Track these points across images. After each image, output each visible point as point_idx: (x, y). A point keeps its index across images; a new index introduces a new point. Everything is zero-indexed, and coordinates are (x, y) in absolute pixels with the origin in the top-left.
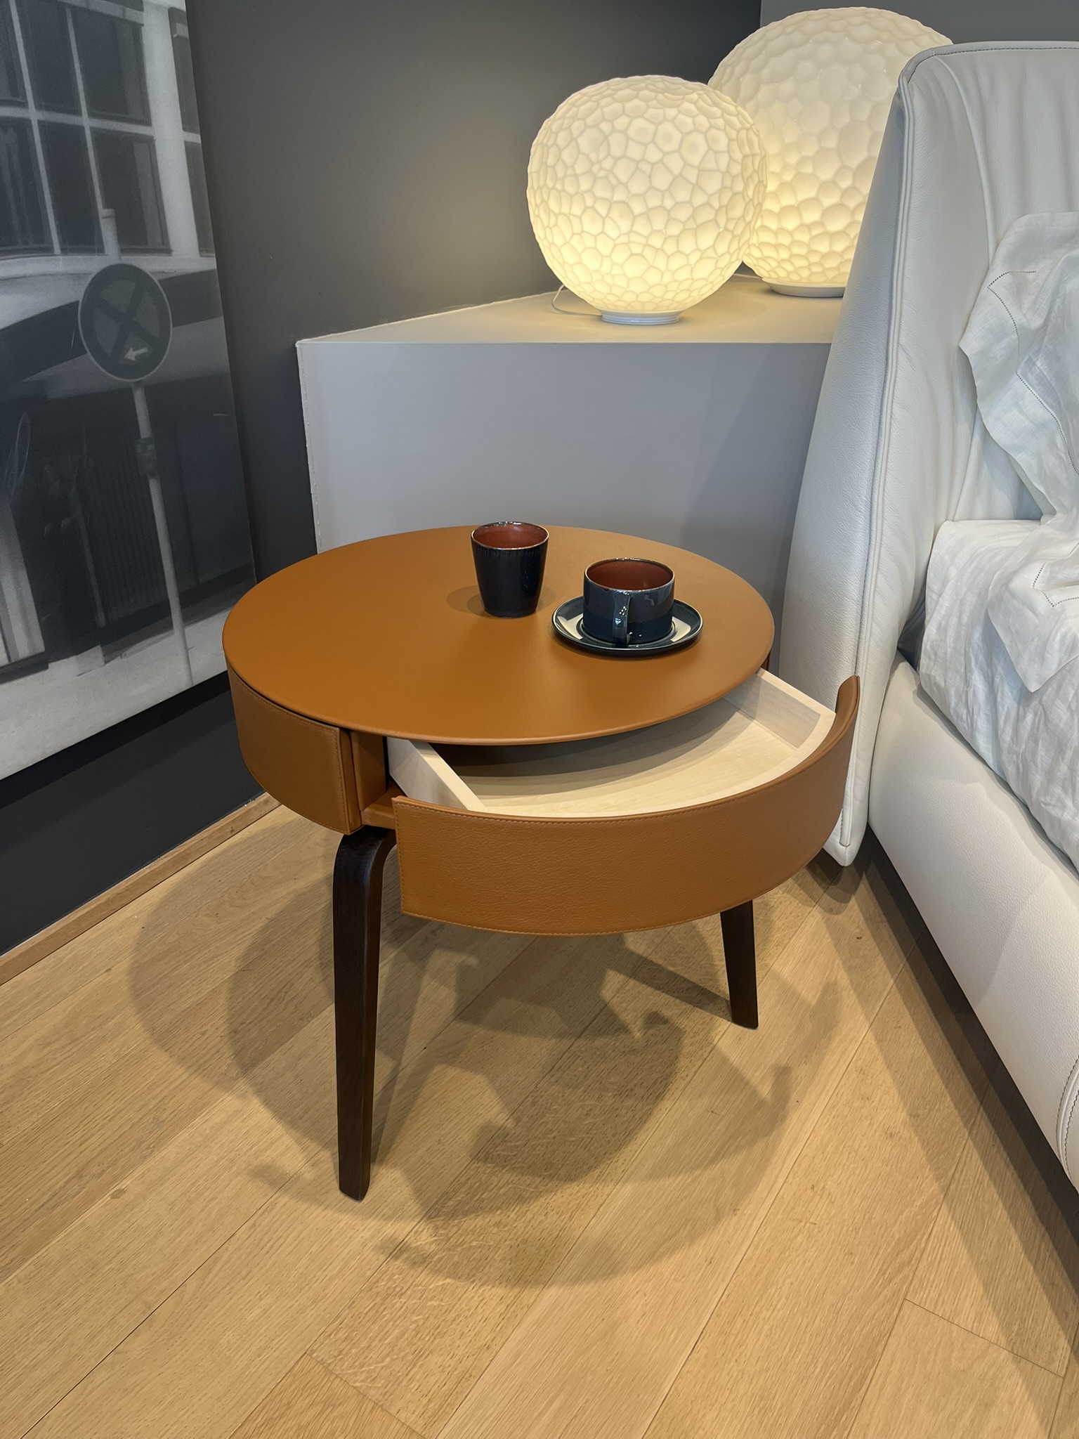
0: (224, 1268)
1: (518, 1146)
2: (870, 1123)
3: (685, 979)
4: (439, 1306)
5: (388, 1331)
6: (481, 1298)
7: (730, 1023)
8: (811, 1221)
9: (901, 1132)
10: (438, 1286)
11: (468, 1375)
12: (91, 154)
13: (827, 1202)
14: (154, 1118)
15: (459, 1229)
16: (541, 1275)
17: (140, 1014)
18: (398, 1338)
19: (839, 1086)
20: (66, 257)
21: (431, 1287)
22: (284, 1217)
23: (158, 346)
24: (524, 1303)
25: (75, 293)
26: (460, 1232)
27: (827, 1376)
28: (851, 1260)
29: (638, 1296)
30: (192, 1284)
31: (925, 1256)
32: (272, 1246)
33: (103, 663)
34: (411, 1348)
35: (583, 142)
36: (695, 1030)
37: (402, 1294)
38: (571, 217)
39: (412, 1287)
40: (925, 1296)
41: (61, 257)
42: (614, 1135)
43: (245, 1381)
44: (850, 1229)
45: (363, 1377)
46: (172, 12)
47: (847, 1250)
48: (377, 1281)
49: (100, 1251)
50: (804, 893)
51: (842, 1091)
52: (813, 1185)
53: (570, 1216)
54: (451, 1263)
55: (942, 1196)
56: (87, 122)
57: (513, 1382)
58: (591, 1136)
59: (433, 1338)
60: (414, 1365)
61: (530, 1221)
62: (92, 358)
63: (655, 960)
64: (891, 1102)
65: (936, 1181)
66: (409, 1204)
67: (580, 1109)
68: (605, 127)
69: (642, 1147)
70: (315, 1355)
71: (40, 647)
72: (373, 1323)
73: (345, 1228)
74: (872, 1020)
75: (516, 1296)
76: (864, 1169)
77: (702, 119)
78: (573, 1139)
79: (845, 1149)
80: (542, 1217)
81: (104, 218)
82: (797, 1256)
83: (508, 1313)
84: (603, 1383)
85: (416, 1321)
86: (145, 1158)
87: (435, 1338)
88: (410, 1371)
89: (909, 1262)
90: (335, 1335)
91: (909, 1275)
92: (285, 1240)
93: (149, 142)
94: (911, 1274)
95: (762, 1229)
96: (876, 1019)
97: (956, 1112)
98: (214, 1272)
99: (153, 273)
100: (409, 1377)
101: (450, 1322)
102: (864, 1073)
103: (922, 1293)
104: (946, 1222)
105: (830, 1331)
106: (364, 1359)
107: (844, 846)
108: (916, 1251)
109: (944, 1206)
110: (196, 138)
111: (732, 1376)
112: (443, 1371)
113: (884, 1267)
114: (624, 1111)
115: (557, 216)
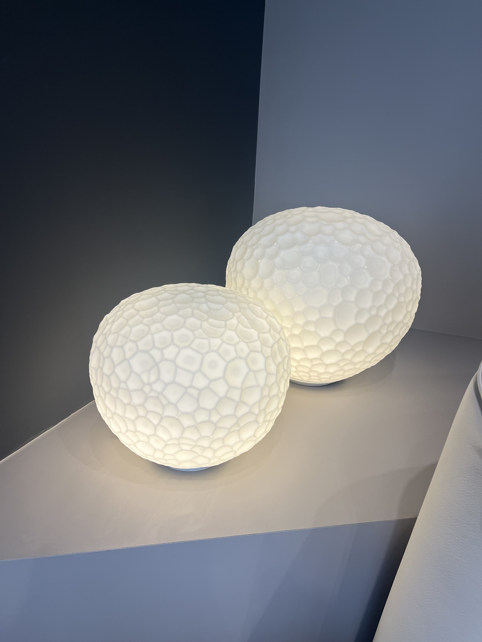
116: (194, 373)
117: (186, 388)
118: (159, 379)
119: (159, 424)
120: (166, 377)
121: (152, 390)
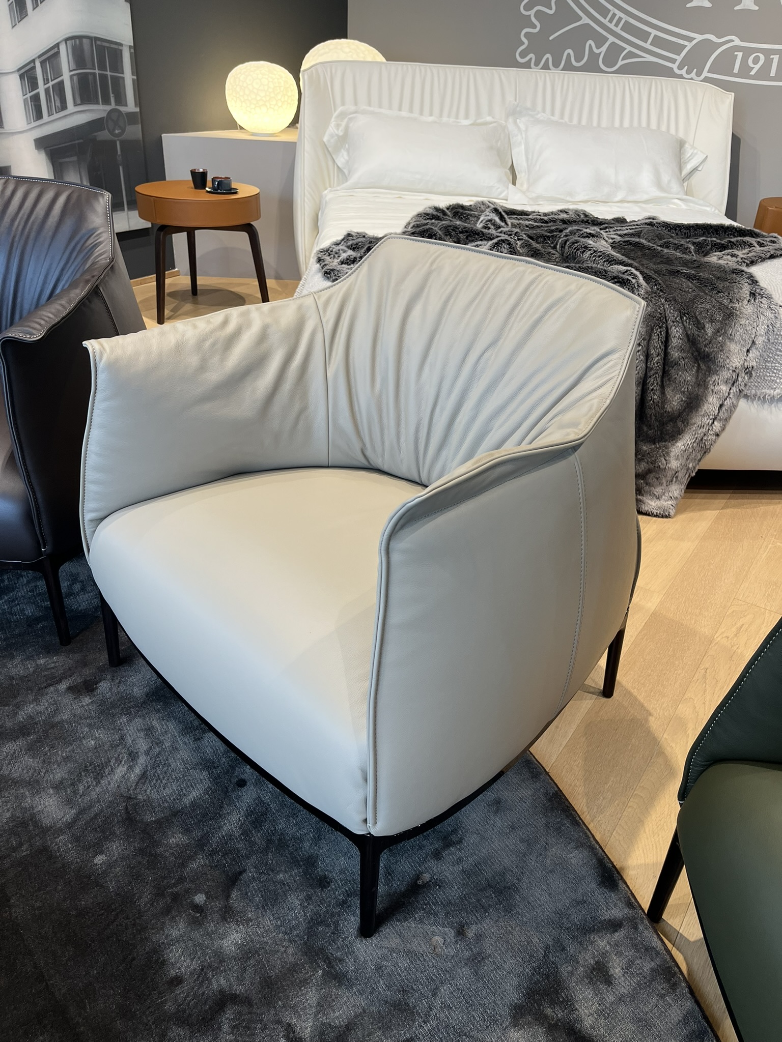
12: (110, 81)
23: (123, 131)
25: (104, 115)
41: (102, 106)
46: (130, 47)
56: (109, 73)
62: (107, 131)
81: (112, 97)
93: (123, 78)
99: (123, 111)
110: (135, 77)
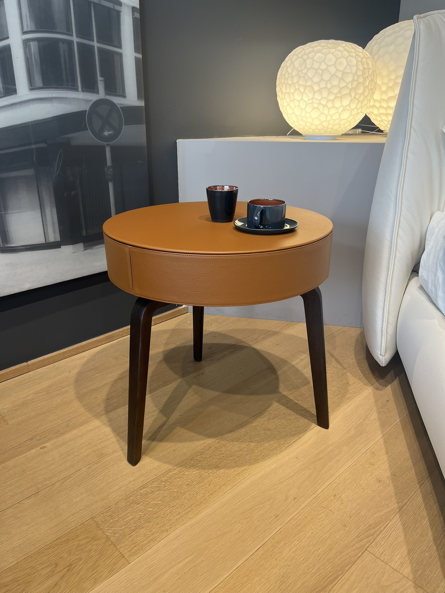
0: (73, 480)
1: (206, 457)
2: (371, 475)
3: (301, 406)
4: (152, 510)
5: (127, 516)
6: (170, 511)
7: (316, 425)
8: (330, 509)
9: (385, 481)
10: (154, 503)
11: (154, 540)
12: (97, 57)
13: (339, 503)
14: (67, 424)
15: (171, 484)
16: (199, 507)
17: (75, 388)
18: (131, 520)
19: (360, 457)
20: (83, 93)
21: (151, 503)
22: (102, 467)
23: (117, 132)
24: (189, 517)
25: (86, 107)
26: (170, 485)
27: (317, 574)
28: (345, 529)
29: (239, 524)
30: (58, 484)
31: (382, 534)
32: (94, 476)
33: (83, 250)
34: (135, 524)
35: (296, 64)
36: (299, 426)
37: (139, 503)
38: (290, 94)
39: (143, 502)
40: (377, 550)
41: (82, 93)
42: (249, 460)
43: (64, 523)
44: (348, 516)
45: (111, 531)
46: (134, 9)
47: (343, 524)
48: (130, 497)
49: (28, 467)
50: (367, 381)
51: (361, 460)
52: (335, 495)
53: (220, 487)
54: (163, 496)
55: (398, 510)
56: (96, 44)
57: (172, 547)
58: (239, 459)
59: (145, 522)
60: (134, 531)
61: (202, 486)
62: (90, 132)
63: (290, 397)
64: (384, 468)
65: (397, 504)
66: (153, 471)
67: (238, 448)
68: (305, 57)
69: (260, 466)
70: (95, 519)
71: (58, 239)
72: (123, 512)
73: (124, 475)
74: (384, 434)
75: (186, 513)
76: (362, 493)
77: (346, 53)
78: (231, 458)
79: (355, 483)
80: (208, 486)
81: (100, 81)
82: (319, 522)
83: (180, 519)
84: (212, 555)
85: (140, 515)
86: (58, 437)
87: (146, 523)
88: (131, 533)
89: (373, 535)
90: (106, 513)
91: (371, 540)
92: (99, 475)
93: (121, 55)
94: (372, 540)
95: (305, 508)
96: (386, 434)
97: (415, 477)
98: (67, 481)
99: (118, 104)
100: (130, 535)
101: (154, 518)
102: (374, 454)
103: (375, 549)
104: (397, 521)
105: (325, 556)
106: (114, 525)
107: (382, 356)
108: (378, 531)
109: (398, 515)
110: (140, 56)
111: (272, 565)
112: (145, 536)
113: (360, 535)
114: (257, 451)
115: (285, 94)
116: (321, 63)
117: (317, 70)
118: (305, 67)
119: (304, 92)
120: (308, 66)
121: (302, 73)
